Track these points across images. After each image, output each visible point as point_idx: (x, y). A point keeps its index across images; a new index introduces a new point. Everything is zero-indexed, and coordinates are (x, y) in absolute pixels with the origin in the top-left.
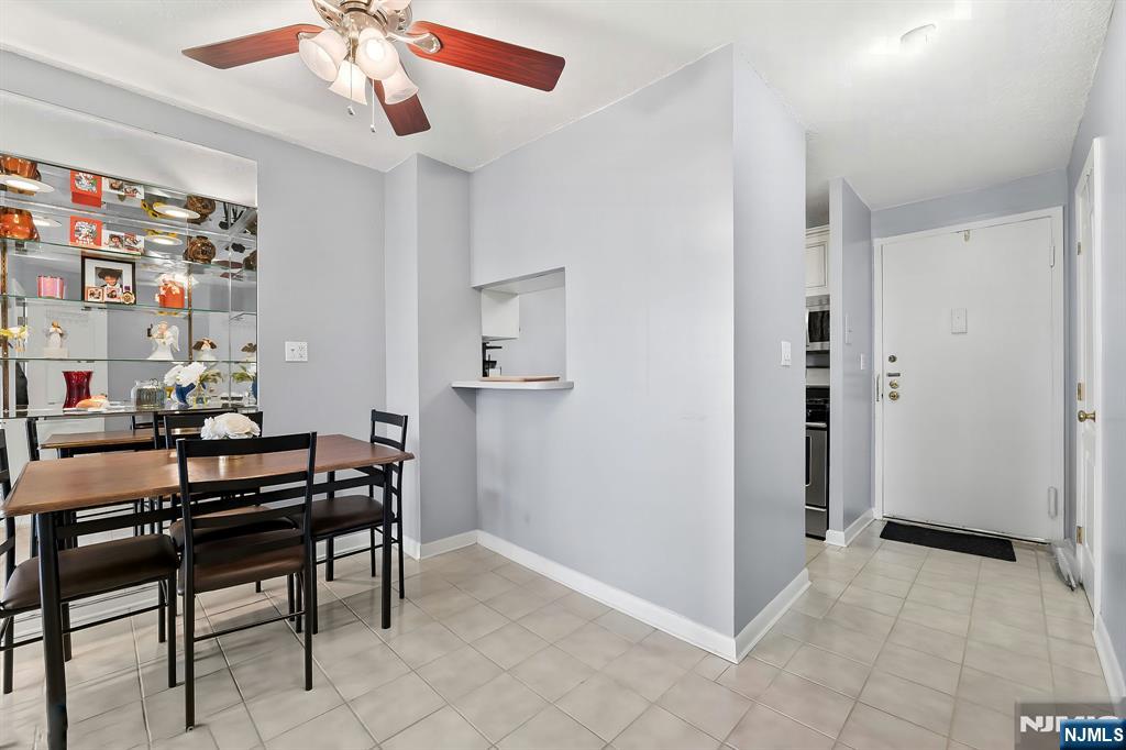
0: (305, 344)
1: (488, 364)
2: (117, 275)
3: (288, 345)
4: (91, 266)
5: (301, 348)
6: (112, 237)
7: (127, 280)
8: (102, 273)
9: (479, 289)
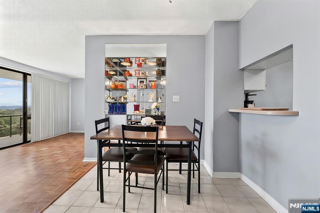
0: (179, 96)
1: (247, 103)
2: (143, 82)
3: (174, 97)
4: (139, 80)
5: (177, 97)
6: (142, 73)
7: (145, 83)
8: (141, 82)
9: (243, 70)
